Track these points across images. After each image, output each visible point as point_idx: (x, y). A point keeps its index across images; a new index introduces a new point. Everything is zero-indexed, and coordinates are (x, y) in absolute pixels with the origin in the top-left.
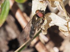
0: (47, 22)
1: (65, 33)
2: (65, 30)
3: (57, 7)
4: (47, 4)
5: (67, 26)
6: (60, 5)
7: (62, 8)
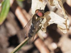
0: (46, 21)
1: (64, 30)
2: (63, 28)
3: (56, 6)
4: (46, 3)
5: (65, 24)
6: (58, 4)
7: (61, 7)
